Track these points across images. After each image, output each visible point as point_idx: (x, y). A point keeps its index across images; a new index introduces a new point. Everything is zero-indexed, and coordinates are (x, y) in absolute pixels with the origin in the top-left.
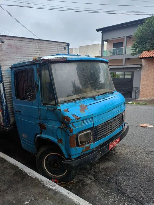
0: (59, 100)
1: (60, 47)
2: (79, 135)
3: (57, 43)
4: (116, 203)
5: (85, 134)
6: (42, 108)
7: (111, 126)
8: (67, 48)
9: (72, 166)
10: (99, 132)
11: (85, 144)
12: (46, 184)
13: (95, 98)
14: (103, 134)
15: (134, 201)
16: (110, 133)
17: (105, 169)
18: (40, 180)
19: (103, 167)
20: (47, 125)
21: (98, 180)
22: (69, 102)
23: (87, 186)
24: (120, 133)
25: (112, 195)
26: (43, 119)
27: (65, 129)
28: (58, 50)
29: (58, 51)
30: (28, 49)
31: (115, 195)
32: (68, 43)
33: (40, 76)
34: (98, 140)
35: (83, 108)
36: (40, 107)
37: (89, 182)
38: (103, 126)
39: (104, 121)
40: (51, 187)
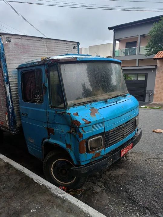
0: (69, 103)
1: (69, 47)
2: (90, 140)
3: (66, 43)
4: (127, 213)
5: (95, 140)
6: (50, 111)
7: (123, 131)
8: (77, 48)
9: (81, 173)
10: (110, 138)
11: (95, 150)
12: (54, 191)
13: (106, 102)
14: (114, 139)
15: (147, 211)
16: (122, 138)
17: (116, 177)
18: (47, 187)
19: (114, 175)
20: (55, 129)
21: (108, 188)
22: (78, 105)
23: (96, 195)
24: (132, 139)
25: (123, 204)
26: (51, 123)
27: (75, 134)
28: (67, 50)
29: (68, 51)
31: (127, 204)
32: (78, 42)
33: (49, 77)
34: (109, 146)
35: (94, 112)
36: (48, 111)
37: (98, 190)
38: (115, 131)
39: (116, 126)
40: (59, 195)
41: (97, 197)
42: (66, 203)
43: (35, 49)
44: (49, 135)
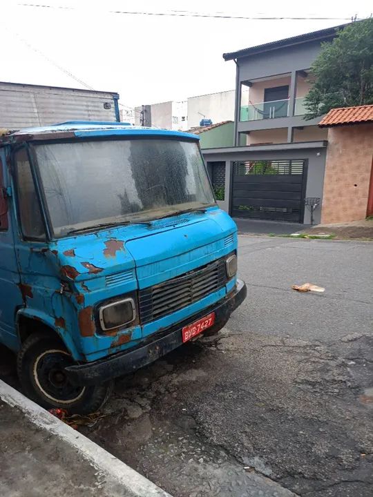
0: (57, 231)
1: (92, 104)
2: (103, 308)
3: (84, 94)
4: (181, 459)
5: (116, 307)
6: (20, 247)
7: (189, 287)
8: (113, 105)
9: (86, 377)
10: (154, 303)
11: (118, 329)
12: (35, 419)
13: (150, 225)
14: (167, 305)
15: (223, 453)
16: (188, 303)
17: (181, 387)
19: (178, 382)
20: (33, 287)
21: (158, 409)
22: (81, 234)
23: (129, 424)
24: (217, 304)
25: (178, 441)
26: (25, 274)
27: (68, 294)
28: (88, 111)
29: (90, 113)
30: (9, 108)
31: (185, 441)
32: (116, 94)
33: (14, 174)
34: (153, 320)
35: (113, 246)
36: (17, 246)
38: (166, 288)
39: (167, 277)
40: (43, 426)
41: (129, 428)
42: (53, 442)
43: (7, 111)
44: (25, 299)
